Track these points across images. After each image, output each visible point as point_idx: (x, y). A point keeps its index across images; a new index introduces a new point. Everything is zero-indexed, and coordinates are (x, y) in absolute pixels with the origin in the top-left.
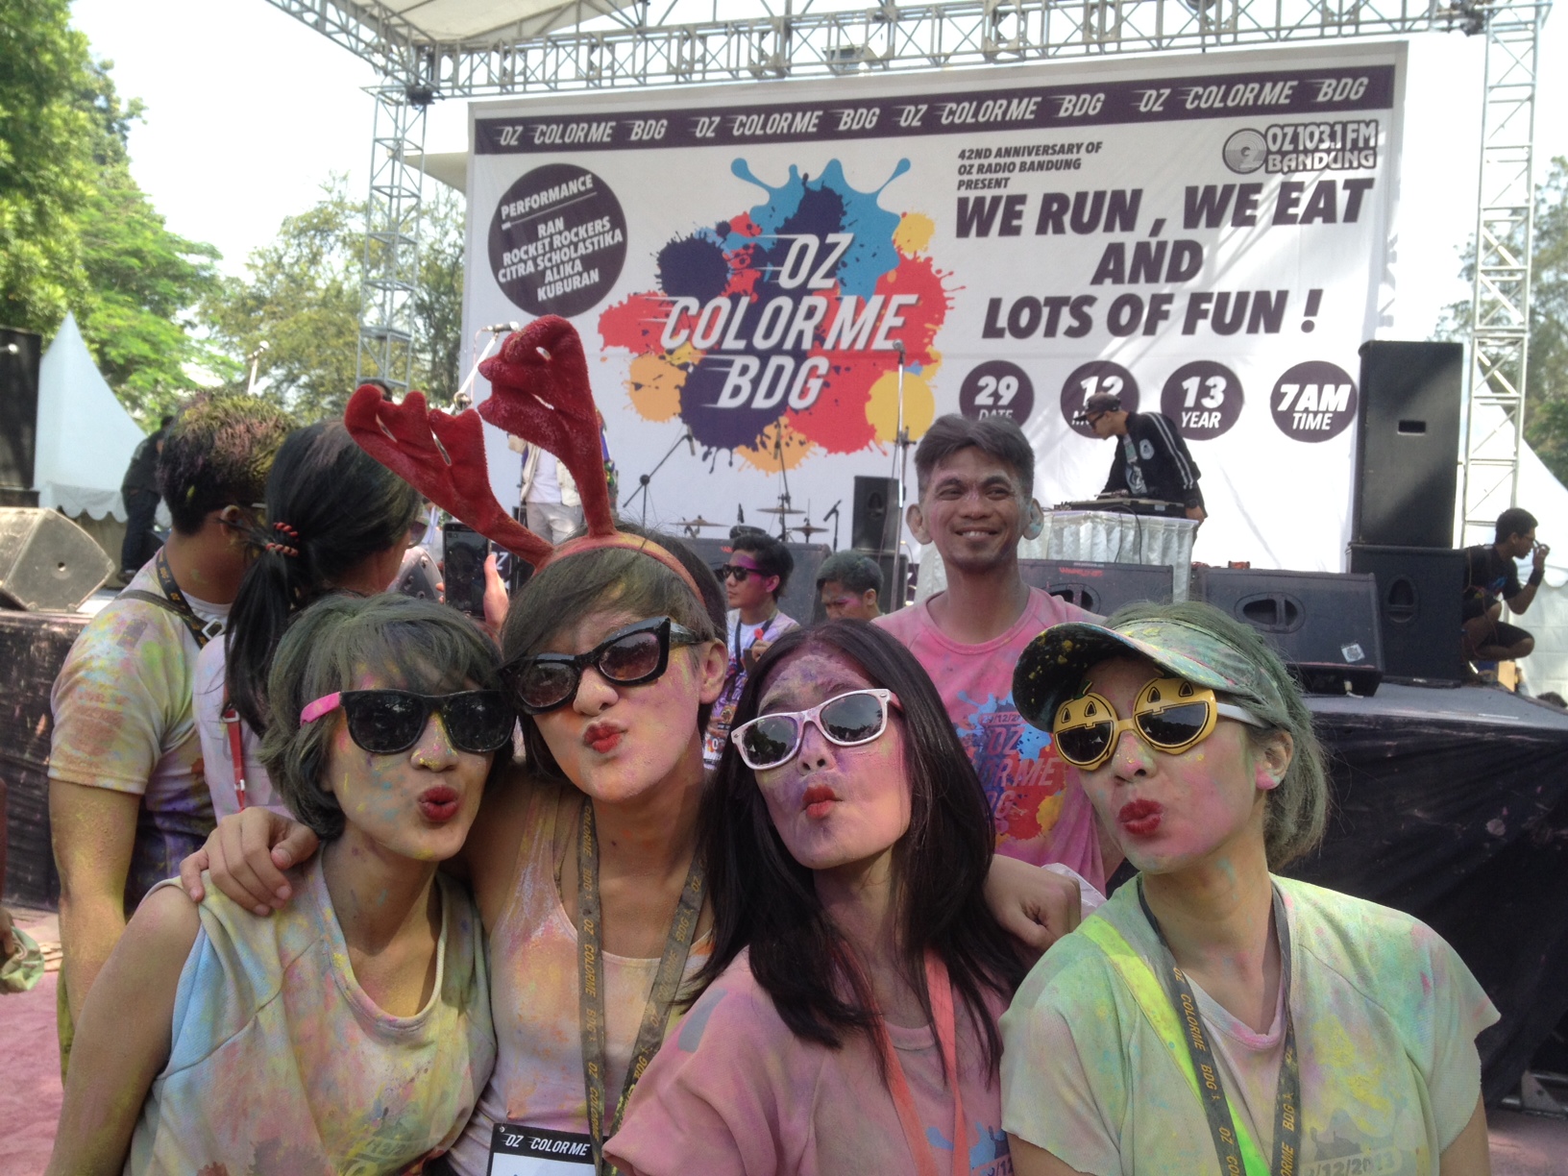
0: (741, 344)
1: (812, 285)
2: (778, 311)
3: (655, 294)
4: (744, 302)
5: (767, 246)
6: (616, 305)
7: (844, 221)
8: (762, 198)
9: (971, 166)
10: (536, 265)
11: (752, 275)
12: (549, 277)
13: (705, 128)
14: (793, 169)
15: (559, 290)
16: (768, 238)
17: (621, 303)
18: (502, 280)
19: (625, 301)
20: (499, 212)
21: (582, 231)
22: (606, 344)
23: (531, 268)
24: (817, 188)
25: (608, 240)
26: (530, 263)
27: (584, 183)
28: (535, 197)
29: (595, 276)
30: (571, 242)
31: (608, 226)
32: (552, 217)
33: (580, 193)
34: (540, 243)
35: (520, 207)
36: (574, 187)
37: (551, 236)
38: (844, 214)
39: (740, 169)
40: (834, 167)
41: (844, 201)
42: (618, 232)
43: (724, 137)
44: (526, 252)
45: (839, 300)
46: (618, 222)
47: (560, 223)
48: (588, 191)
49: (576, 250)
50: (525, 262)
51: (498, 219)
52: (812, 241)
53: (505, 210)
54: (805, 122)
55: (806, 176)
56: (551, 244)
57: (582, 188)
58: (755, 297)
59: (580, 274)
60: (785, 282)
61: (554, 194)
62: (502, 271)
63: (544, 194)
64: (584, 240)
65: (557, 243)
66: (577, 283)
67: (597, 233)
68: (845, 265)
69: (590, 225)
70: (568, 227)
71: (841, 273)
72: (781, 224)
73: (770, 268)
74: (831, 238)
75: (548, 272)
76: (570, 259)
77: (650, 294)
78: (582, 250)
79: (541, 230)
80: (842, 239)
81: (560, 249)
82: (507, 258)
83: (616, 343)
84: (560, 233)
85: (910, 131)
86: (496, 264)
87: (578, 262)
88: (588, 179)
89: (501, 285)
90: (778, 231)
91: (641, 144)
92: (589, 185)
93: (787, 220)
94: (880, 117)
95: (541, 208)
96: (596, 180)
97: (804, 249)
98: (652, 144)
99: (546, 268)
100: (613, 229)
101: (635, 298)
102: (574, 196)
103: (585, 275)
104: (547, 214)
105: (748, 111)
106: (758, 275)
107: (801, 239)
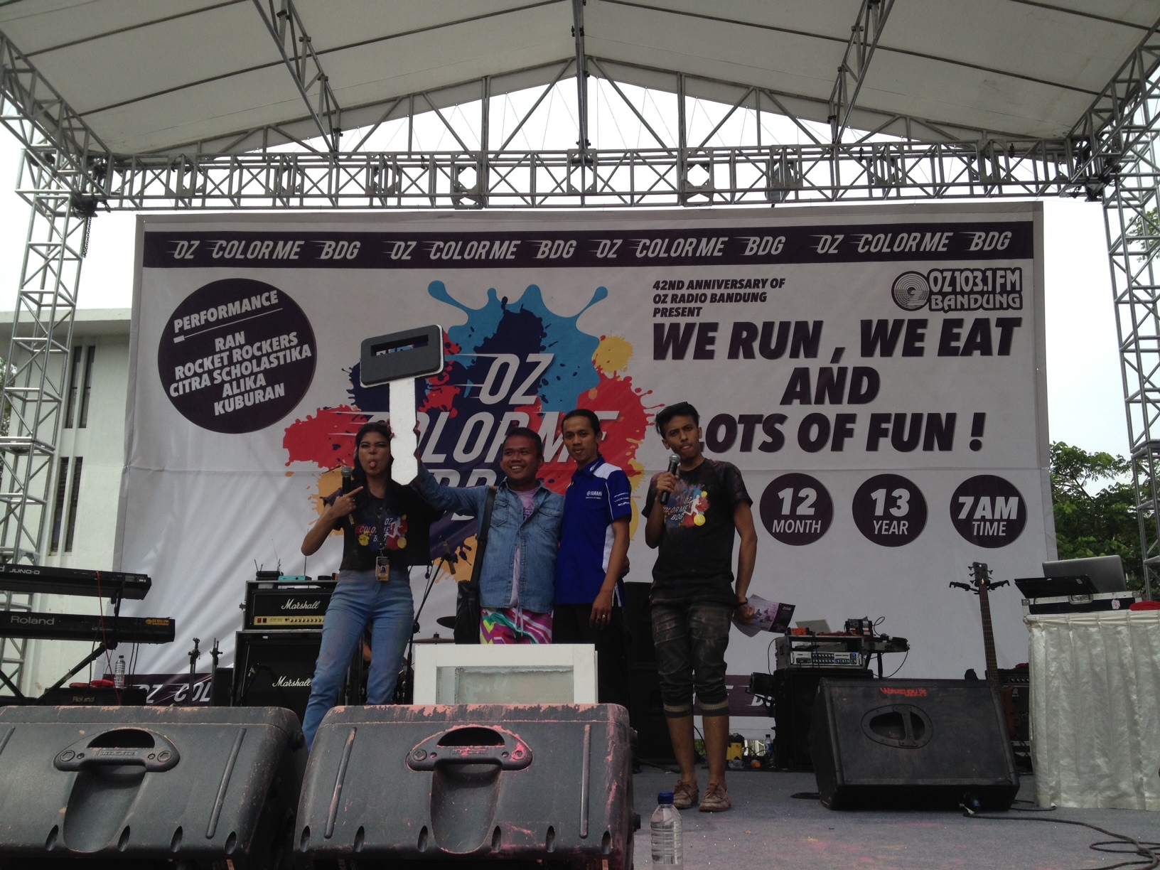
0: (441, 458)
1: (512, 402)
2: (479, 425)
3: (347, 408)
4: (444, 417)
5: (467, 364)
6: (303, 419)
7: (544, 342)
8: (461, 319)
9: (666, 296)
10: (212, 379)
11: (451, 391)
12: (227, 390)
13: (400, 251)
14: (492, 293)
15: (239, 404)
16: (467, 357)
17: (309, 417)
18: (174, 394)
19: (314, 415)
20: (170, 325)
21: (266, 346)
22: (292, 459)
23: (206, 381)
24: (517, 311)
25: (295, 355)
26: (206, 376)
27: (268, 299)
28: (213, 310)
29: (280, 390)
30: (254, 357)
31: (295, 341)
32: (233, 331)
33: (264, 308)
34: (216, 357)
35: (196, 320)
36: (257, 302)
37: (231, 349)
38: (545, 335)
39: (437, 291)
40: (533, 291)
41: (544, 324)
42: (306, 347)
43: (420, 259)
44: (201, 366)
45: (541, 415)
46: (307, 336)
47: (240, 338)
48: (272, 307)
49: (259, 365)
50: (200, 375)
51: (169, 332)
52: (513, 361)
53: (178, 324)
54: (501, 250)
55: (505, 299)
56: (230, 357)
57: (267, 304)
58: (455, 412)
59: (263, 388)
60: (485, 398)
61: (234, 308)
62: (175, 385)
63: (222, 308)
64: (268, 355)
65: (237, 355)
66: (259, 397)
67: (284, 348)
68: (546, 383)
69: (275, 340)
70: (250, 341)
71: (542, 391)
72: (480, 343)
73: (470, 385)
74: (532, 358)
75: (227, 386)
76: (252, 374)
77: (341, 408)
78: (265, 364)
79: (219, 343)
80: (544, 359)
81: (241, 363)
82: (179, 371)
83: (304, 458)
84: (241, 347)
85: (606, 263)
86: (168, 378)
87: (261, 376)
88: (273, 294)
89: (173, 400)
90: (477, 350)
91: (331, 263)
92: (274, 301)
93: (486, 339)
94: (576, 248)
95: (218, 322)
96: (281, 295)
97: (504, 367)
98: (344, 264)
99: (223, 382)
100: (301, 344)
101: (325, 413)
102: (257, 311)
103: (269, 389)
104: (227, 327)
105: (446, 237)
106: (458, 391)
107: (501, 358)
